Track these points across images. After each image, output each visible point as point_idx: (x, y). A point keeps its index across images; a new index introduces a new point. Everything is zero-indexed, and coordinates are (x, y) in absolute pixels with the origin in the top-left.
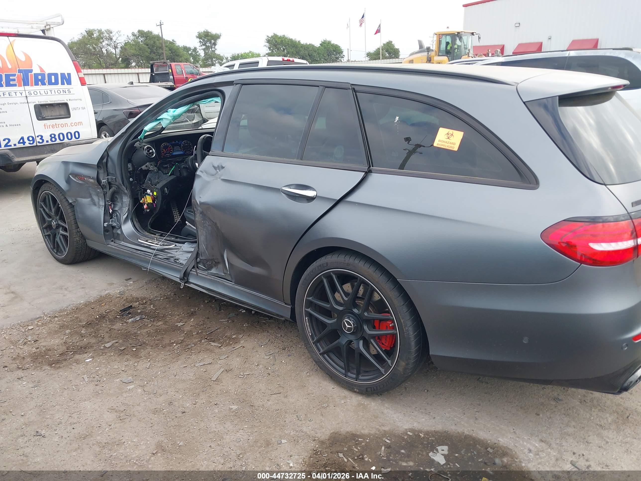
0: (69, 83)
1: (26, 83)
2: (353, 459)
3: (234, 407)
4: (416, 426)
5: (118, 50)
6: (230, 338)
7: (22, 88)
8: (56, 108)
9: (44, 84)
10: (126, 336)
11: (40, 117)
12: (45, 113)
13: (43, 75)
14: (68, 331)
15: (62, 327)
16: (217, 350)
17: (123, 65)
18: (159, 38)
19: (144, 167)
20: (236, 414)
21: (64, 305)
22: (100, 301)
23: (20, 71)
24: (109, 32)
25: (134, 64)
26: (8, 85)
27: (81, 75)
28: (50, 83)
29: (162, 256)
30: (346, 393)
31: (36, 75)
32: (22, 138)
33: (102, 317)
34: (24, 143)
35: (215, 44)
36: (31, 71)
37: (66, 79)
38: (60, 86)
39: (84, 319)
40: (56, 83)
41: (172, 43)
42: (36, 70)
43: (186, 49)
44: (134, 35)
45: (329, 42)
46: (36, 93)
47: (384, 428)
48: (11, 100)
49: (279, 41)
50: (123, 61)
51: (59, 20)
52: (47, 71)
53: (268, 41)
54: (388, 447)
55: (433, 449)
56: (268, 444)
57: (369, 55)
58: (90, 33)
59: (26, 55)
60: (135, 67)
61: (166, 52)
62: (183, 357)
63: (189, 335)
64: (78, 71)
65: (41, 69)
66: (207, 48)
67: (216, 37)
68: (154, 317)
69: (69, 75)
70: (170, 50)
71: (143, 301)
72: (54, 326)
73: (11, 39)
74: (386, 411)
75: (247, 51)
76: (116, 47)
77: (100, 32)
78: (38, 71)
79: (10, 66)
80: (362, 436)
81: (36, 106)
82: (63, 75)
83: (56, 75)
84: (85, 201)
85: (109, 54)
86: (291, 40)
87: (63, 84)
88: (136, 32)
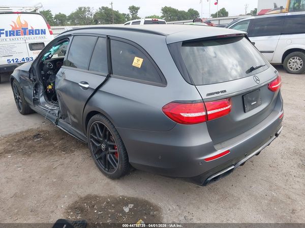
0: (45, 33)
1: (25, 34)
2: (90, 207)
3: (55, 180)
4: (126, 194)
5: (92, 17)
6: (71, 151)
7: (23, 36)
8: (39, 45)
9: (33, 34)
10: (31, 147)
11: (31, 49)
12: (34, 47)
13: (33, 30)
14: (8, 144)
15: (7, 142)
16: (63, 155)
17: (95, 23)
18: (111, 10)
19: (48, 73)
20: (54, 183)
21: (11, 132)
22: (27, 131)
23: (22, 29)
24: (89, 8)
25: (100, 22)
26: (17, 35)
27: (50, 30)
28: (36, 34)
29: (52, 112)
30: (105, 177)
31: (30, 30)
32: (23, 58)
33: (25, 138)
34: (24, 61)
35: (137, 12)
36: (27, 29)
37: (43, 32)
38: (40, 35)
39: (17, 138)
40: (39, 34)
41: (117, 12)
42: (30, 28)
43: (124, 15)
44: (100, 9)
45: (193, 9)
46: (29, 38)
47: (111, 194)
48: (19, 42)
49: (168, 9)
50: (95, 21)
51: (40, 5)
52: (34, 29)
53: (162, 10)
54: (108, 203)
55: (127, 205)
56: (59, 197)
57: (212, 15)
58: (80, 9)
59: (25, 21)
60: (100, 24)
61: (114, 16)
62: (47, 158)
63: (55, 148)
64: (49, 28)
65: (32, 27)
66: (133, 14)
67: (138, 9)
68: (46, 139)
69: (45, 30)
70: (116, 15)
71: (45, 132)
72: (4, 141)
73: (19, 14)
74: (116, 187)
75: (153, 15)
76: (91, 15)
77: (85, 8)
78: (31, 29)
79: (18, 27)
80: (99, 197)
81: (29, 44)
82: (42, 30)
83: (39, 30)
84: (27, 87)
85: (88, 18)
86: (174, 9)
87: (42, 34)
88: (101, 7)
